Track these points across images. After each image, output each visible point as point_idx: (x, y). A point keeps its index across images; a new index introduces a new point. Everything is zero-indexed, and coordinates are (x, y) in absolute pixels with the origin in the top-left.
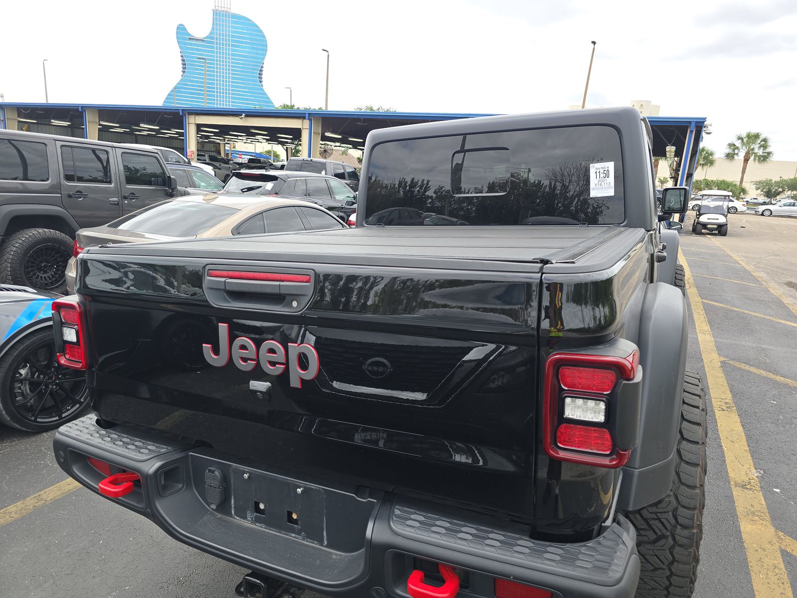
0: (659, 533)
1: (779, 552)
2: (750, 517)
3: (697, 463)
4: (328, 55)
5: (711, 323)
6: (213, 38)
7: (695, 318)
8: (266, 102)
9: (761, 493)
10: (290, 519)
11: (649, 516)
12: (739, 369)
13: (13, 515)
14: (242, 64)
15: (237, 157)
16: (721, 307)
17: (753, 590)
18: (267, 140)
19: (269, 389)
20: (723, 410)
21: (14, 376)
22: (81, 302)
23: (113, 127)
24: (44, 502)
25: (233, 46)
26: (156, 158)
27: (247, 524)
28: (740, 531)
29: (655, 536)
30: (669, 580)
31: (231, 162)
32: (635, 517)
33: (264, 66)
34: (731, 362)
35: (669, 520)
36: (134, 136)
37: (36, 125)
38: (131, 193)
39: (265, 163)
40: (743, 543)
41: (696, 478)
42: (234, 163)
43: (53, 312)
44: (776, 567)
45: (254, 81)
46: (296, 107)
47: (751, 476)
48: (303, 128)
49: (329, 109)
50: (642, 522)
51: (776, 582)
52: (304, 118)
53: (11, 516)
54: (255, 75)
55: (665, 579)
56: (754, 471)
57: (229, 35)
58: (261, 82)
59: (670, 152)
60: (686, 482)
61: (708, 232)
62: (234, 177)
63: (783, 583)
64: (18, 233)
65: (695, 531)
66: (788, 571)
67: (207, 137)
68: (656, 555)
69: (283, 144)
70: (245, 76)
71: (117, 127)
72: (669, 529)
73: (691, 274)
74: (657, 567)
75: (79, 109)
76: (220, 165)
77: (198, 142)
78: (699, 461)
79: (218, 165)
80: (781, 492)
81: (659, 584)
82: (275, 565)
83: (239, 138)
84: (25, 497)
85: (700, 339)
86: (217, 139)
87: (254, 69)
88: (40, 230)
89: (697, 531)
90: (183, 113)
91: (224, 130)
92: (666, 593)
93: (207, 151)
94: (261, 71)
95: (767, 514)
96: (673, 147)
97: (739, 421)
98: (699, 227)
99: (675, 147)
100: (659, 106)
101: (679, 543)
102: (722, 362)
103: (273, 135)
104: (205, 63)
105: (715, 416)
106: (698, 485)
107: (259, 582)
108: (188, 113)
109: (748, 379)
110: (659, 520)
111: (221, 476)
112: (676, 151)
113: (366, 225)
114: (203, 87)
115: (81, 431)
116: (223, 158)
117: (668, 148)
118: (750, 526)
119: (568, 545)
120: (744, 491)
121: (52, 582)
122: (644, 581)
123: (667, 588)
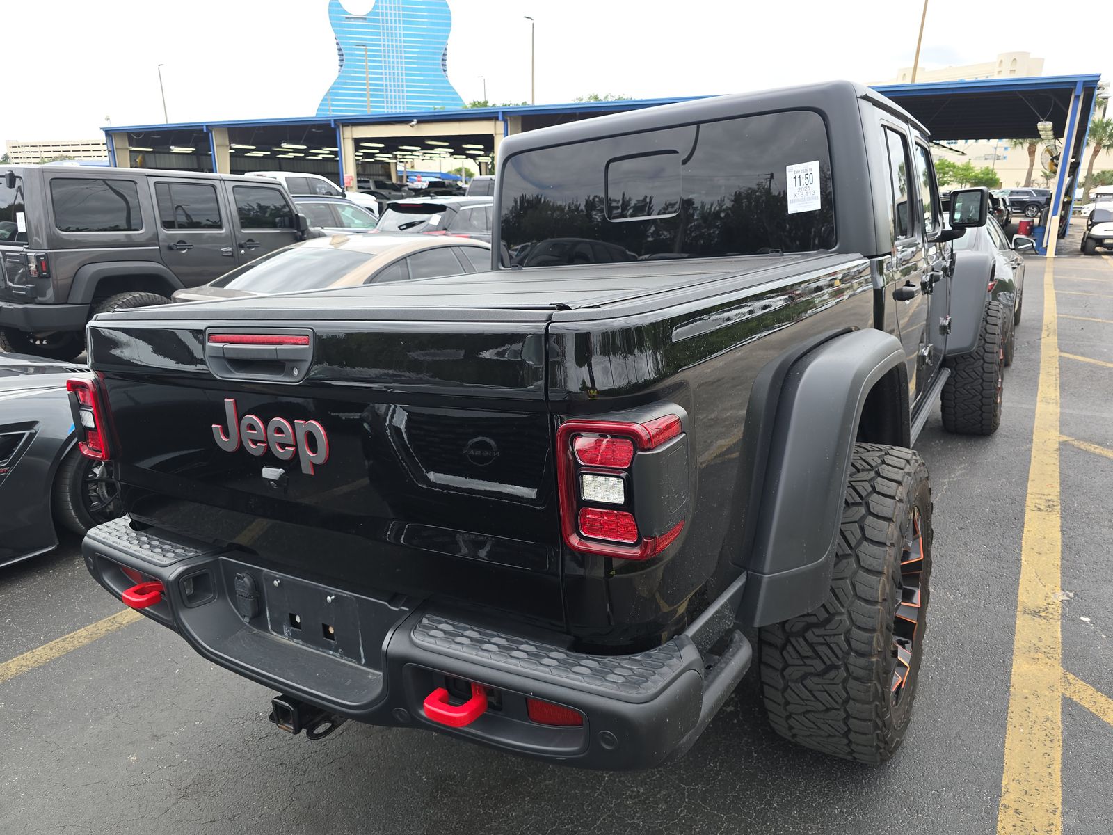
0: (828, 663)
1: (1060, 700)
2: (1032, 654)
3: (880, 569)
4: (533, 24)
5: (1063, 387)
6: (377, 14)
7: (1040, 381)
8: (453, 99)
9: (1059, 623)
10: (328, 635)
11: (816, 640)
12: (1086, 452)
13: (82, 639)
14: (418, 47)
15: (415, 180)
16: (1088, 363)
17: (1003, 747)
18: (452, 154)
19: (282, 476)
20: (1040, 510)
21: (86, 476)
22: (95, 380)
23: (249, 151)
24: (118, 625)
25: (405, 22)
26: (279, 190)
27: (284, 639)
28: (1010, 671)
29: (823, 666)
30: (846, 724)
31: (406, 188)
32: (797, 641)
33: (448, 47)
34: (1076, 443)
35: (840, 645)
36: (277, 161)
37: (152, 155)
38: (249, 241)
39: (450, 185)
40: (1009, 687)
41: (877, 590)
42: (409, 189)
43: (69, 392)
44: (1048, 719)
45: (436, 70)
46: (490, 104)
47: (1052, 599)
48: (496, 134)
49: (536, 104)
50: (807, 648)
51: (1042, 739)
52: (496, 119)
53: (80, 641)
54: (437, 62)
55: (841, 723)
56: (1059, 592)
57: (399, 8)
58: (445, 71)
59: (1044, 129)
60: (863, 595)
61: (1106, 250)
62: (389, 210)
63: (1051, 741)
64: (109, 300)
65: (874, 660)
66: (1065, 725)
67: (372, 156)
68: (826, 691)
69: (474, 157)
70: (424, 64)
71: (253, 150)
72: (840, 657)
73: (1056, 315)
74: (829, 706)
75: (203, 129)
76: (390, 193)
77: (357, 164)
78: (883, 567)
79: (388, 193)
80: (1091, 622)
81: (837, 731)
82: (299, 684)
83: (414, 153)
84: (97, 620)
85: (1038, 411)
86: (385, 158)
87: (435, 54)
88: (136, 295)
89: (877, 660)
90: (335, 124)
91: (392, 145)
92: (846, 741)
93: (371, 175)
94: (445, 55)
95: (1060, 651)
96: (1048, 123)
97: (1059, 524)
98: (1091, 243)
99: (1051, 123)
100: (1043, 59)
101: (854, 675)
102: (1062, 444)
103: (457, 145)
104: (365, 50)
105: (1023, 518)
106: (880, 600)
107: (287, 704)
108: (342, 124)
109: (1095, 467)
110: (828, 645)
111: (251, 584)
112: (1054, 129)
113: (502, 268)
114: (364, 84)
115: (110, 533)
116: (393, 184)
117: (1040, 125)
118: (1027, 666)
119: (609, 658)
120: (1034, 619)
121: (114, 715)
122: (816, 726)
123: (846, 735)
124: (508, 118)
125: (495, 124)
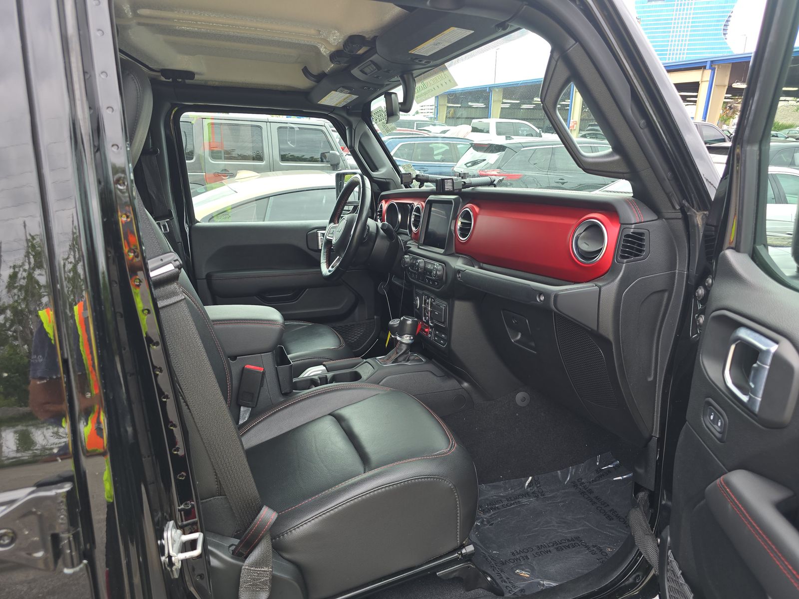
26: (322, 131)
48: (702, 81)
52: (705, 68)
54: (720, 26)
124: (716, 67)
125: (703, 72)
